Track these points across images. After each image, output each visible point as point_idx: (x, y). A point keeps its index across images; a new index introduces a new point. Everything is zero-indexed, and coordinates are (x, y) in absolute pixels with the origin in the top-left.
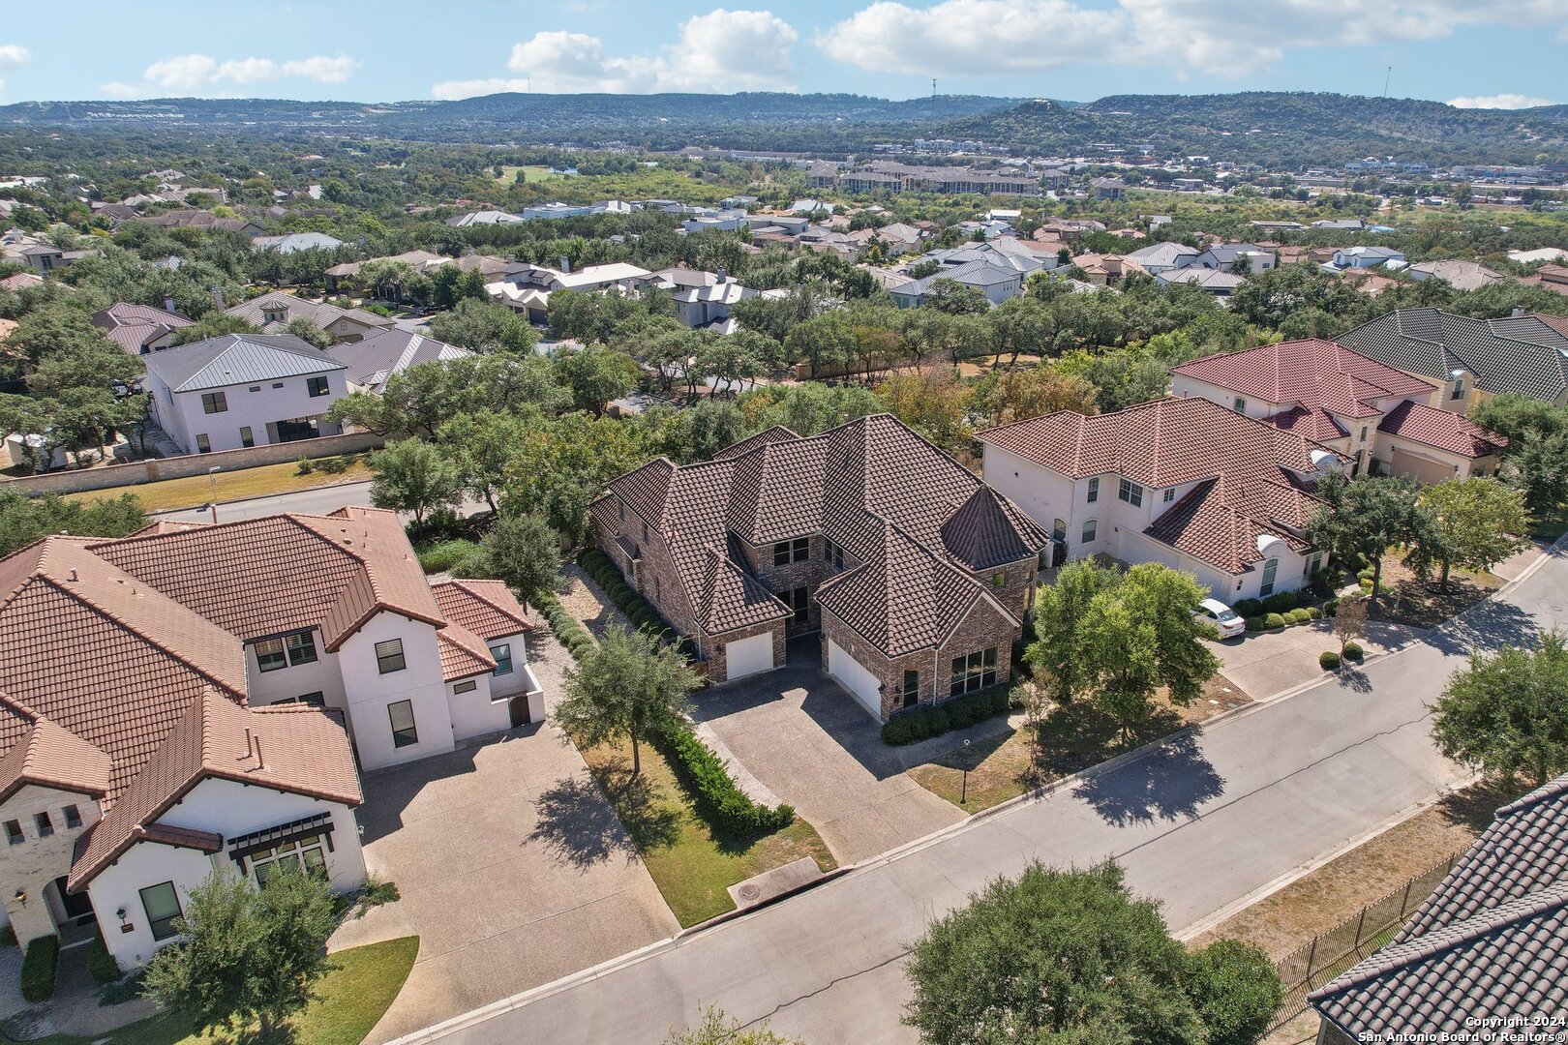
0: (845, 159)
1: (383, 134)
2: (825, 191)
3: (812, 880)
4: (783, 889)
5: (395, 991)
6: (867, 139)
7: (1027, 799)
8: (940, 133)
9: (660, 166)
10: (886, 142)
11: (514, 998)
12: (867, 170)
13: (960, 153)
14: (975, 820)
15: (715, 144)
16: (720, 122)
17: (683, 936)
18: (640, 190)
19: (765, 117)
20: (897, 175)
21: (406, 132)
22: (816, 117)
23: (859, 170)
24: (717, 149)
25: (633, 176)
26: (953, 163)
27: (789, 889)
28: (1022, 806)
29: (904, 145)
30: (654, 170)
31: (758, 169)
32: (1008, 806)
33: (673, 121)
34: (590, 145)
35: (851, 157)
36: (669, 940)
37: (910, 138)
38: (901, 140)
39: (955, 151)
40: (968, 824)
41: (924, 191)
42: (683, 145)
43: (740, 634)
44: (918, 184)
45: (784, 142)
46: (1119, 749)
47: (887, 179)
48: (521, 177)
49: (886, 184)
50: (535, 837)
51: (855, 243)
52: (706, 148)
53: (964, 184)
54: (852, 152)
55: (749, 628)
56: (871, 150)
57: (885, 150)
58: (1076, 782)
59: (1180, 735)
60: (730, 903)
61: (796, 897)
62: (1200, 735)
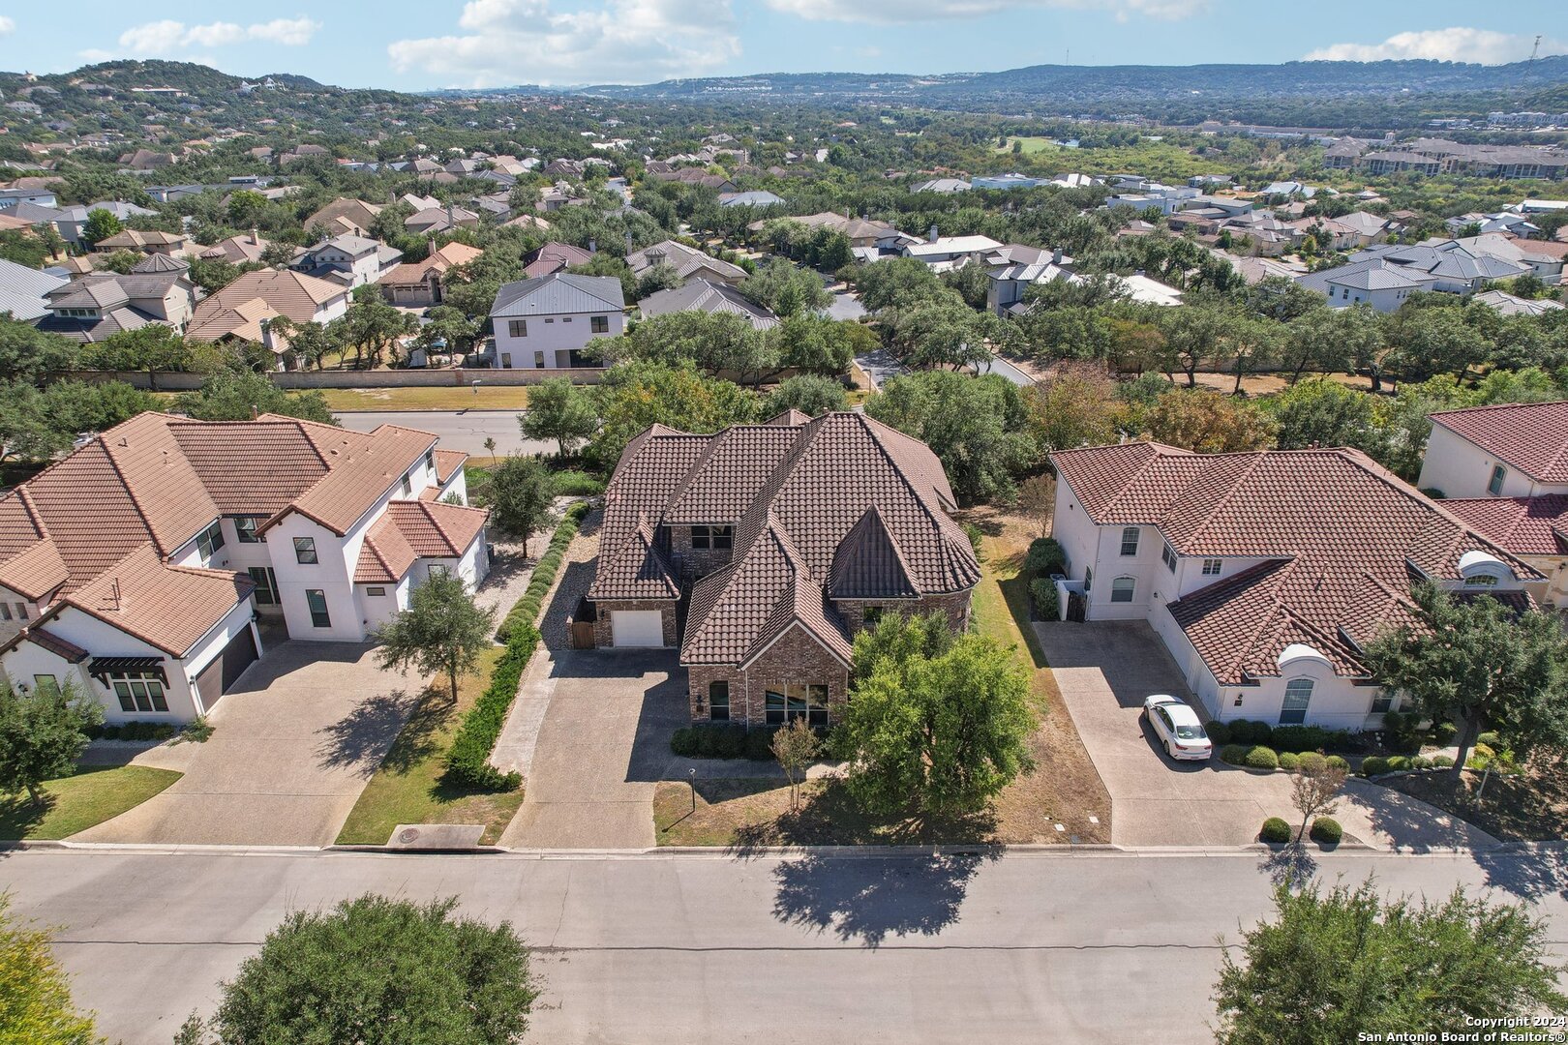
0: (1383, 137)
1: (921, 103)
2: (1339, 172)
3: (463, 847)
4: (434, 844)
5: (127, 809)
6: (1424, 113)
7: (729, 852)
8: (1529, 104)
9: (1164, 141)
10: (1449, 116)
11: (183, 847)
12: (1404, 149)
13: (1550, 129)
14: (657, 852)
15: (1237, 118)
16: (1259, 95)
17: (329, 849)
18: (1130, 165)
19: (1312, 89)
20: (1440, 156)
21: (941, 102)
22: (1376, 88)
23: (1395, 150)
24: (1238, 124)
25: (1130, 150)
26: (1532, 140)
27: (438, 847)
28: (717, 857)
29: (1472, 119)
30: (1155, 145)
31: (1271, 147)
32: (700, 852)
33: (1205, 94)
34: (1106, 117)
35: (1391, 134)
36: (317, 848)
37: (1486, 110)
38: (1471, 113)
39: (1545, 125)
40: (646, 853)
41: (1466, 175)
42: (1202, 119)
43: (626, 605)
44: (1463, 166)
45: (1317, 117)
46: (885, 839)
47: (1421, 160)
48: (1017, 147)
49: (1418, 166)
50: (330, 729)
51: (1290, 232)
52: (1226, 123)
53: (1527, 166)
54: (1394, 128)
55: (635, 601)
56: (1424, 126)
57: (1443, 126)
58: (796, 856)
59: (969, 850)
60: (385, 838)
61: (438, 857)
62: (994, 858)
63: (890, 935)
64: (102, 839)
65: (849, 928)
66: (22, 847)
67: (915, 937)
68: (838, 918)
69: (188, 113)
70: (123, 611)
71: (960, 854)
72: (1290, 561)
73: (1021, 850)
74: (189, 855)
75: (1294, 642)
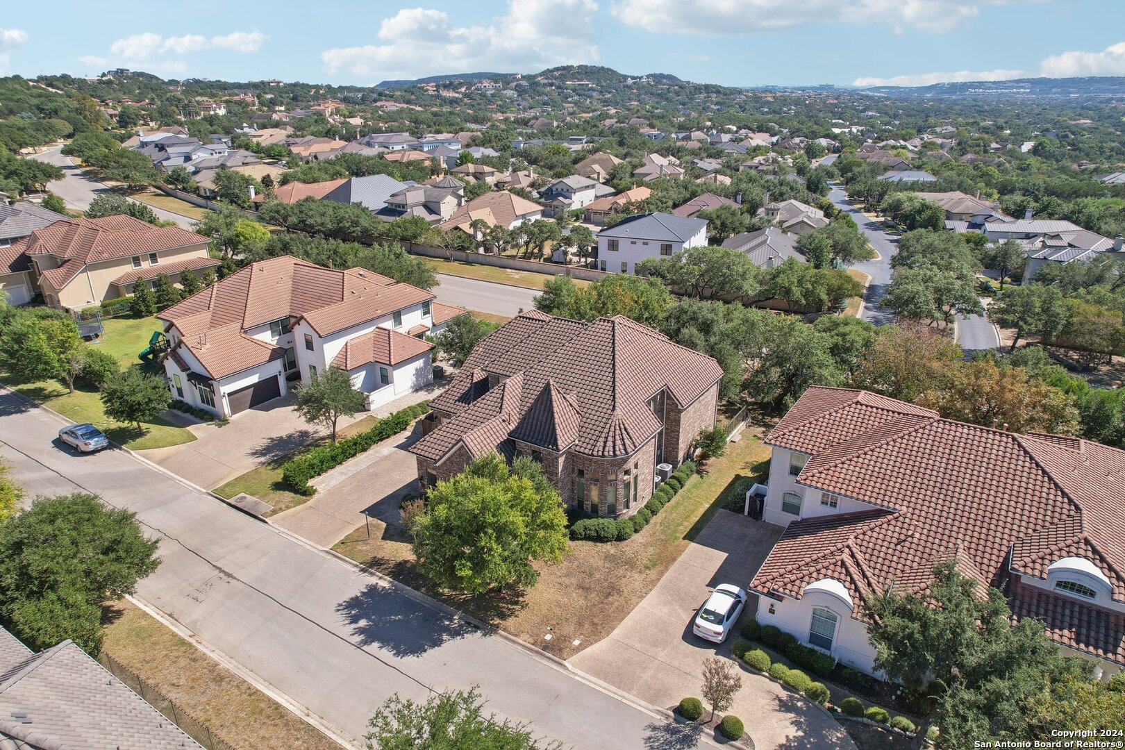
3: (255, 514)
4: (246, 507)
5: (164, 446)
11: (165, 470)
14: (327, 552)
17: (208, 493)
28: (349, 567)
36: (205, 491)
40: (321, 551)
46: (439, 595)
50: (270, 438)
58: (384, 583)
59: (476, 623)
60: (231, 496)
61: (242, 514)
62: (485, 635)
63: (376, 645)
64: (145, 456)
65: (361, 631)
66: (121, 449)
67: (387, 654)
68: (363, 623)
69: (590, 97)
70: (203, 350)
71: (469, 624)
72: (891, 513)
73: (506, 638)
74: (163, 474)
75: (832, 578)
